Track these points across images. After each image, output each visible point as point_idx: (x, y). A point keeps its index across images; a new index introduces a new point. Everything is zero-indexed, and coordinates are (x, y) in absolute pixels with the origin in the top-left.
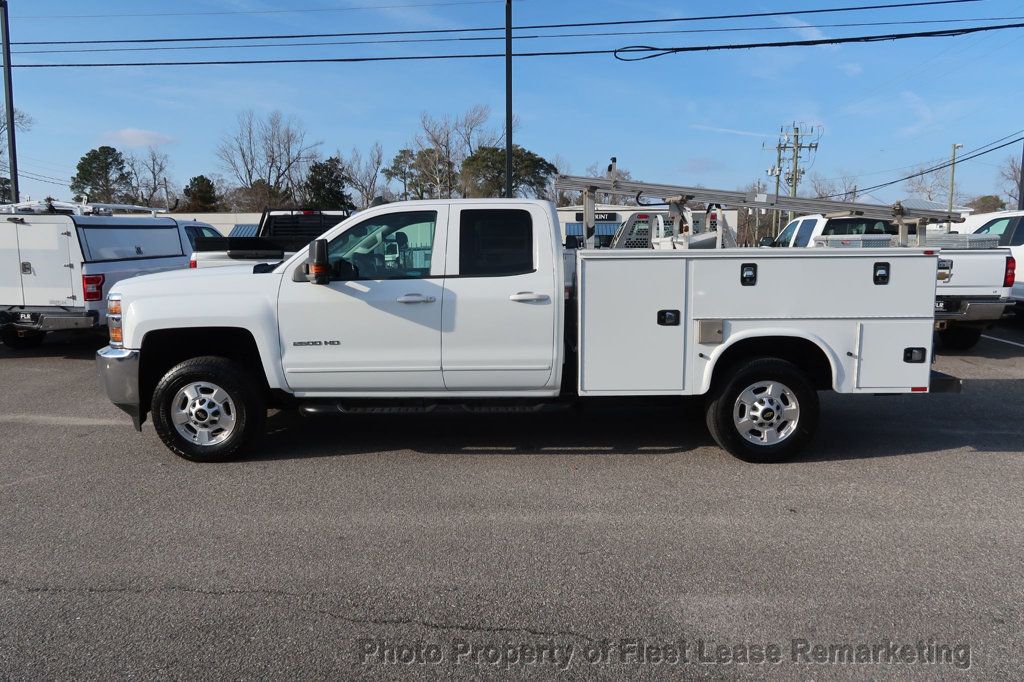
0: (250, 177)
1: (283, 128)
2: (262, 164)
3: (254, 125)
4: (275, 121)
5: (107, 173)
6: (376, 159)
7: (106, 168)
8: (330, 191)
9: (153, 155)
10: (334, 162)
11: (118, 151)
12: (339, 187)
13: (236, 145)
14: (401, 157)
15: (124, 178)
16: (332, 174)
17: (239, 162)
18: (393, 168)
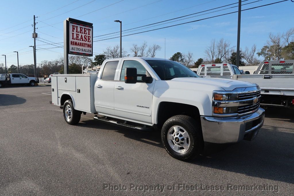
0: (213, 58)
1: (224, 43)
3: (215, 43)
4: (221, 42)
5: (178, 59)
6: (254, 50)
7: (178, 58)
9: (189, 54)
11: (181, 53)
12: (240, 59)
13: (209, 49)
15: (182, 60)
17: (210, 54)
18: (261, 52)
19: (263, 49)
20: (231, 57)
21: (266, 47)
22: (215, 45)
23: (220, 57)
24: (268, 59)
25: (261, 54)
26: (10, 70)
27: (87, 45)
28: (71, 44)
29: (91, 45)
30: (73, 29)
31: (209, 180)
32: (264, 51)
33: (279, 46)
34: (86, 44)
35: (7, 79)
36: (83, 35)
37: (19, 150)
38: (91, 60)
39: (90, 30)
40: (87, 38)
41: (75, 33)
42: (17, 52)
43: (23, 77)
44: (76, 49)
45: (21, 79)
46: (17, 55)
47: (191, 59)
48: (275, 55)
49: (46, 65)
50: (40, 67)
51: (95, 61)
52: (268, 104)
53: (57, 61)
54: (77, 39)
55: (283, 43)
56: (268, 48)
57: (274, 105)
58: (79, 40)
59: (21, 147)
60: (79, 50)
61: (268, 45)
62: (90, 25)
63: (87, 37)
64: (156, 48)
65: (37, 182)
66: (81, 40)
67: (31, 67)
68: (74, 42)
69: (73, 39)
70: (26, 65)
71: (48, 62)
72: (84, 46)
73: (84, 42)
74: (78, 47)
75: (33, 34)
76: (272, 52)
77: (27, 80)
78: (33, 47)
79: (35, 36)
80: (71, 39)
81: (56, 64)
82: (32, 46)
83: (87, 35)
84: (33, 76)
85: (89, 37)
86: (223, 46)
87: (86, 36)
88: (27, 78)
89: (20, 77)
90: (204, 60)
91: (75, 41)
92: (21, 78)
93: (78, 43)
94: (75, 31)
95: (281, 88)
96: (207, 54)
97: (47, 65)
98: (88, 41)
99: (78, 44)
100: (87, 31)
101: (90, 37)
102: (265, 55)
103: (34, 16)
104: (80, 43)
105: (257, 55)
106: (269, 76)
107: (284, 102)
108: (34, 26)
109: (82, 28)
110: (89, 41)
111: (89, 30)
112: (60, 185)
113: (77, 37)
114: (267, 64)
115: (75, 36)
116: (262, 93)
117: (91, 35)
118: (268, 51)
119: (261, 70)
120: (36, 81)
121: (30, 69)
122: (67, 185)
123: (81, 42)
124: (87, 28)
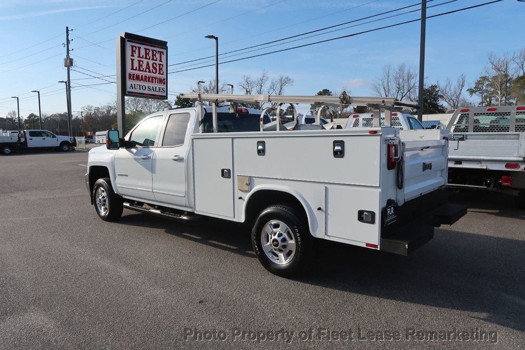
1: (406, 72)
2: (394, 91)
3: (391, 72)
4: (401, 69)
6: (461, 84)
8: (430, 103)
10: (434, 87)
11: (330, 91)
12: (436, 101)
13: (380, 82)
14: (480, 81)
16: (432, 94)
17: (382, 91)
18: (474, 88)
19: (479, 83)
21: (484, 78)
22: (391, 77)
24: (488, 100)
25: (476, 91)
26: (27, 123)
27: (157, 80)
28: (130, 77)
29: (164, 79)
30: (133, 51)
31: (332, 313)
32: (480, 86)
33: (506, 76)
34: (155, 78)
35: (21, 139)
36: (151, 62)
37: (28, 264)
38: (169, 105)
39: (163, 53)
40: (158, 68)
41: (136, 58)
42: (39, 92)
43: (48, 136)
44: (139, 87)
45: (44, 139)
46: (38, 96)
48: (499, 93)
49: (90, 114)
50: (80, 117)
52: (461, 185)
53: (110, 107)
54: (139, 70)
55: (514, 72)
56: (488, 80)
57: (470, 186)
58: (143, 71)
59: (33, 259)
60: (144, 89)
61: (487, 75)
62: (163, 45)
63: (158, 65)
64: (284, 82)
65: (51, 314)
66: (147, 70)
67: (64, 118)
68: (134, 75)
69: (132, 69)
70: (55, 113)
71: (93, 108)
72: (153, 82)
73: (152, 75)
74: (142, 83)
75: (66, 60)
76: (495, 88)
77: (56, 141)
78: (66, 82)
79: (69, 63)
80: (129, 70)
81: (109, 112)
82: (63, 82)
83: (158, 62)
84: (66, 134)
85: (161, 66)
86: (406, 78)
87: (156, 64)
88: (55, 137)
89: (42, 136)
91: (137, 72)
92: (45, 137)
93: (142, 76)
94: (136, 55)
95: (482, 158)
96: (376, 93)
97: (92, 114)
98: (159, 73)
99: (142, 79)
100: (158, 56)
101: (163, 65)
102: (482, 93)
103: (67, 28)
104: (145, 76)
105: (468, 93)
106: (462, 136)
107: (488, 181)
108: (66, 46)
109: (149, 50)
110: (161, 73)
111: (161, 53)
112: (87, 320)
113: (140, 66)
114: (466, 113)
115: (136, 65)
116: (451, 165)
117: (164, 63)
118: (487, 86)
119: (455, 123)
120: (71, 142)
121: (62, 120)
122: (98, 320)
123: (148, 74)
124: (157, 49)
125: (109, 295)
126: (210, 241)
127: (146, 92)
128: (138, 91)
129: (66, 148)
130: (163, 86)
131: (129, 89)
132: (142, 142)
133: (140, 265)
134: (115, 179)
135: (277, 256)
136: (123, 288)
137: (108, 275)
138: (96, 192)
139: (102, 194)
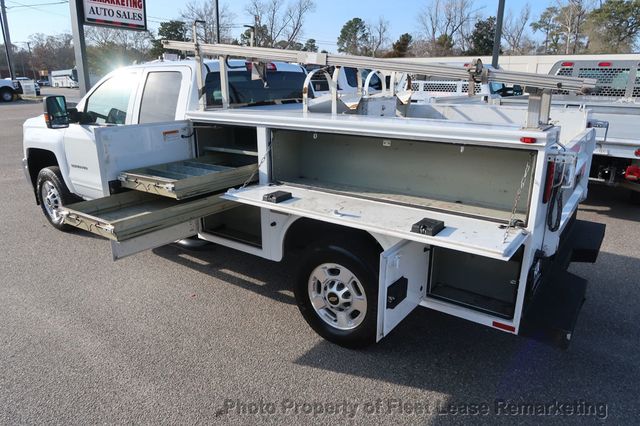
0: (434, 33)
2: (444, 24)
5: (356, 34)
6: (524, 16)
7: (356, 31)
8: (486, 41)
9: (381, 22)
11: (362, 20)
13: (427, 12)
14: (547, 13)
15: (364, 36)
17: (429, 23)
18: (539, 22)
19: (545, 15)
20: (475, 33)
21: (552, 10)
22: (441, 4)
23: (449, 33)
24: (554, 37)
25: (540, 27)
33: (580, 7)
38: (151, 34)
44: (103, 11)
47: (385, 35)
48: (569, 29)
49: (42, 45)
50: (27, 49)
51: (160, 37)
53: (69, 35)
55: (590, 3)
56: (556, 12)
60: (111, 14)
61: (556, 6)
64: (304, 7)
71: (45, 38)
72: (124, 5)
74: (107, 6)
76: (565, 23)
81: (68, 42)
84: (6, 75)
86: (459, 5)
90: (413, 38)
96: (421, 25)
97: (44, 45)
102: (548, 29)
105: (531, 29)
107: (607, 172)
118: (556, 19)
120: (14, 89)
125: (61, 404)
126: (223, 270)
127: (115, 19)
128: (102, 17)
129: (8, 96)
130: (138, 11)
131: (88, 15)
132: (106, 113)
133: (115, 327)
134: (68, 172)
135: (335, 315)
136: (86, 385)
137: (61, 354)
138: (41, 187)
139: (51, 192)
